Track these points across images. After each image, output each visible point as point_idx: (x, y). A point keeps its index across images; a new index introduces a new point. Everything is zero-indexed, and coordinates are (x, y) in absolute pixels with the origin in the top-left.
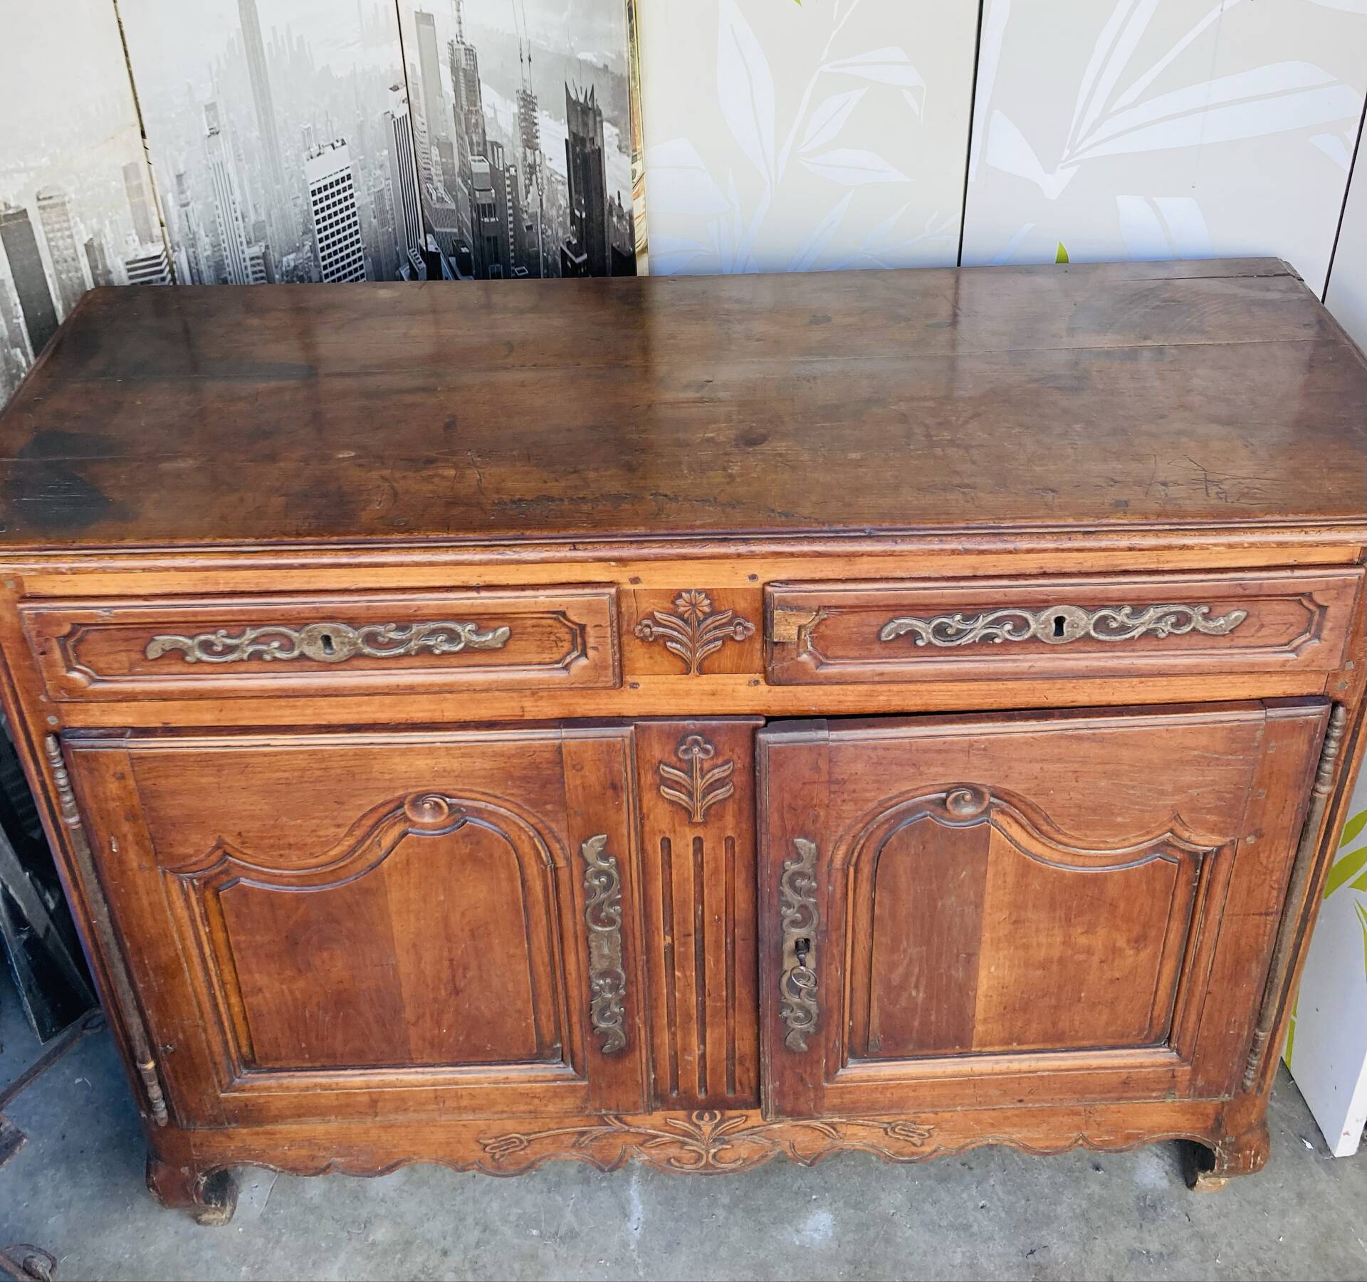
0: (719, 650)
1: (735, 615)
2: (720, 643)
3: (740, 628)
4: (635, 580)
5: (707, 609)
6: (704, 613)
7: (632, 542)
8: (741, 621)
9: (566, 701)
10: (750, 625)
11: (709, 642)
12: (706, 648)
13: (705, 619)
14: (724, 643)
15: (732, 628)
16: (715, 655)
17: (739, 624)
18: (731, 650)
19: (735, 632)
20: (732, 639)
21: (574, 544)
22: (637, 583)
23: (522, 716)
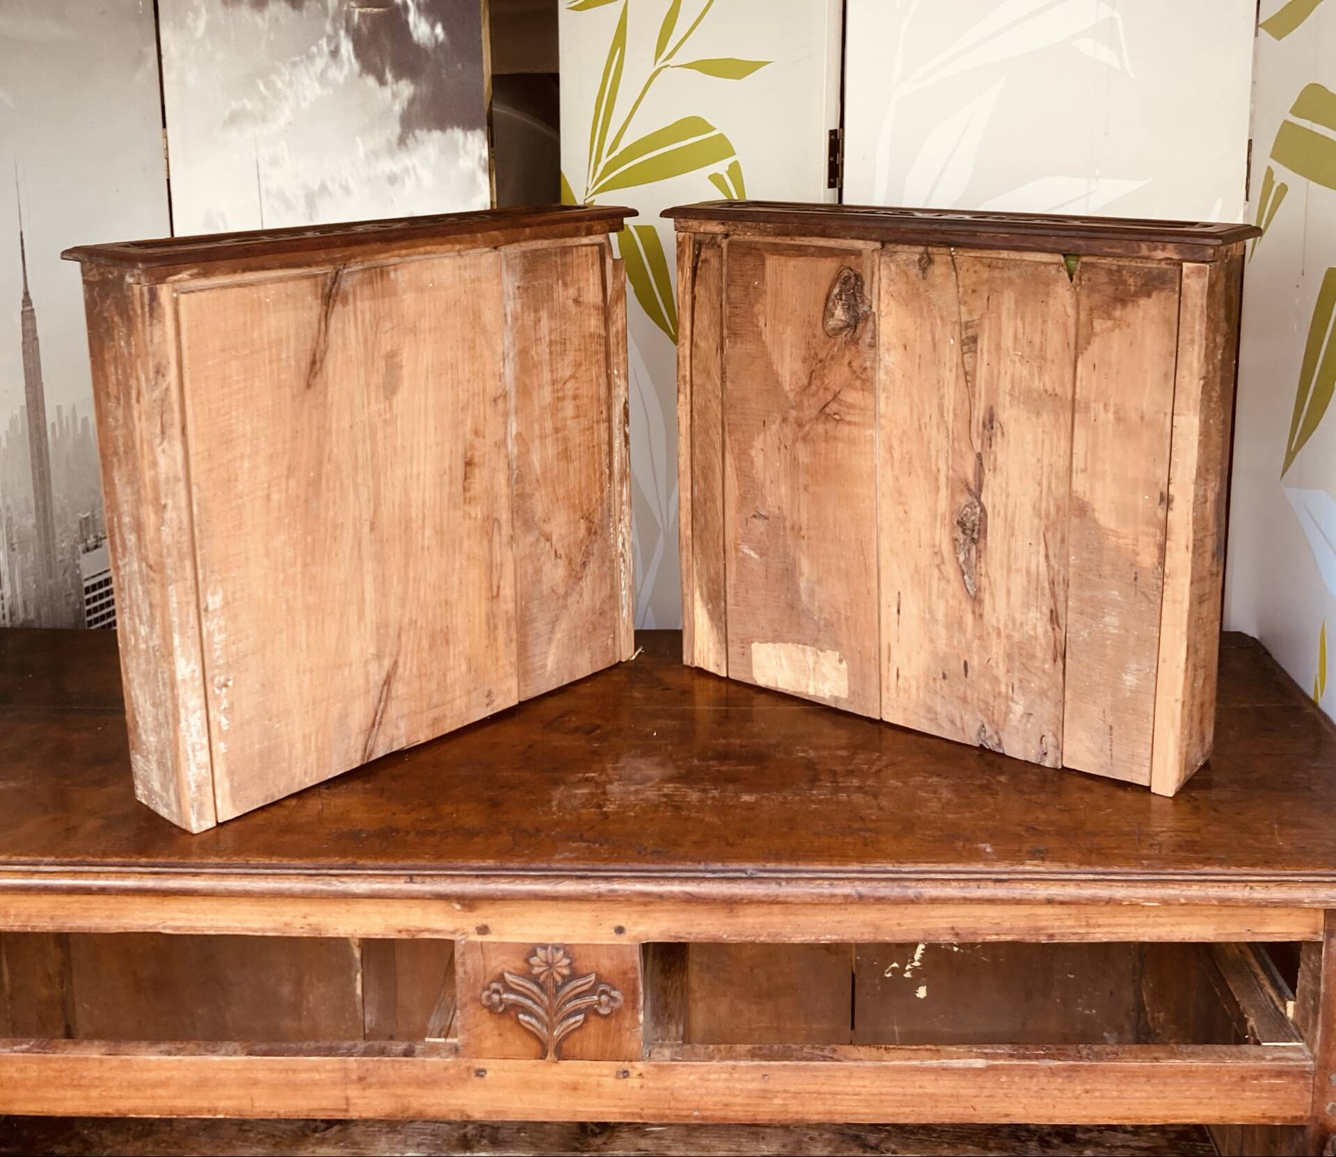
0: (581, 1027)
1: (599, 980)
2: (580, 1017)
3: (604, 998)
4: (483, 930)
5: (566, 972)
6: (563, 977)
7: (477, 876)
8: (607, 988)
9: (399, 1091)
10: (615, 994)
11: (569, 1016)
12: (566, 1024)
13: (564, 985)
14: (586, 1020)
15: (596, 998)
16: (577, 1034)
17: (604, 992)
18: (594, 1027)
19: (599, 1003)
20: (596, 1013)
21: (411, 876)
22: (484, 934)
23: (346, 1111)
